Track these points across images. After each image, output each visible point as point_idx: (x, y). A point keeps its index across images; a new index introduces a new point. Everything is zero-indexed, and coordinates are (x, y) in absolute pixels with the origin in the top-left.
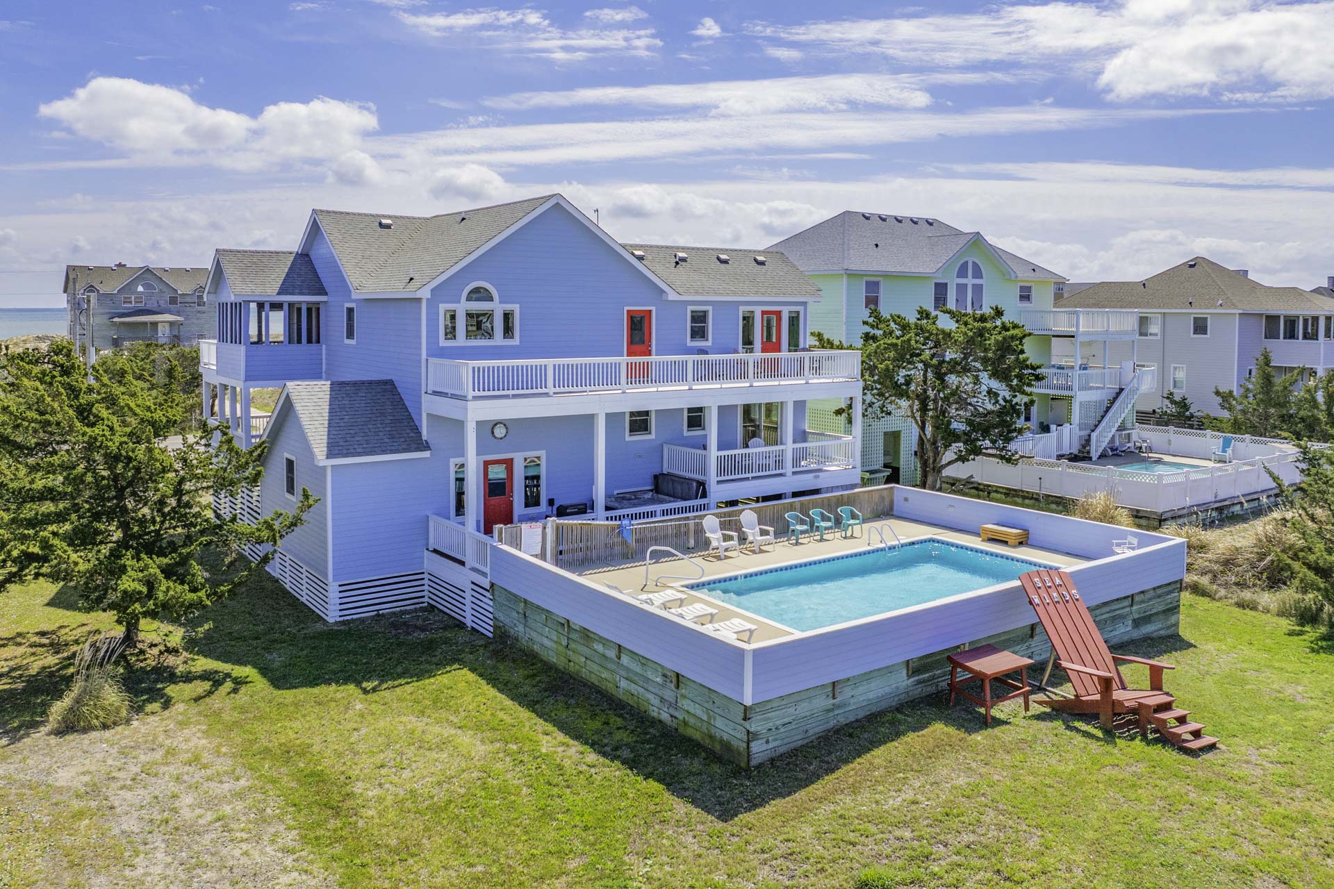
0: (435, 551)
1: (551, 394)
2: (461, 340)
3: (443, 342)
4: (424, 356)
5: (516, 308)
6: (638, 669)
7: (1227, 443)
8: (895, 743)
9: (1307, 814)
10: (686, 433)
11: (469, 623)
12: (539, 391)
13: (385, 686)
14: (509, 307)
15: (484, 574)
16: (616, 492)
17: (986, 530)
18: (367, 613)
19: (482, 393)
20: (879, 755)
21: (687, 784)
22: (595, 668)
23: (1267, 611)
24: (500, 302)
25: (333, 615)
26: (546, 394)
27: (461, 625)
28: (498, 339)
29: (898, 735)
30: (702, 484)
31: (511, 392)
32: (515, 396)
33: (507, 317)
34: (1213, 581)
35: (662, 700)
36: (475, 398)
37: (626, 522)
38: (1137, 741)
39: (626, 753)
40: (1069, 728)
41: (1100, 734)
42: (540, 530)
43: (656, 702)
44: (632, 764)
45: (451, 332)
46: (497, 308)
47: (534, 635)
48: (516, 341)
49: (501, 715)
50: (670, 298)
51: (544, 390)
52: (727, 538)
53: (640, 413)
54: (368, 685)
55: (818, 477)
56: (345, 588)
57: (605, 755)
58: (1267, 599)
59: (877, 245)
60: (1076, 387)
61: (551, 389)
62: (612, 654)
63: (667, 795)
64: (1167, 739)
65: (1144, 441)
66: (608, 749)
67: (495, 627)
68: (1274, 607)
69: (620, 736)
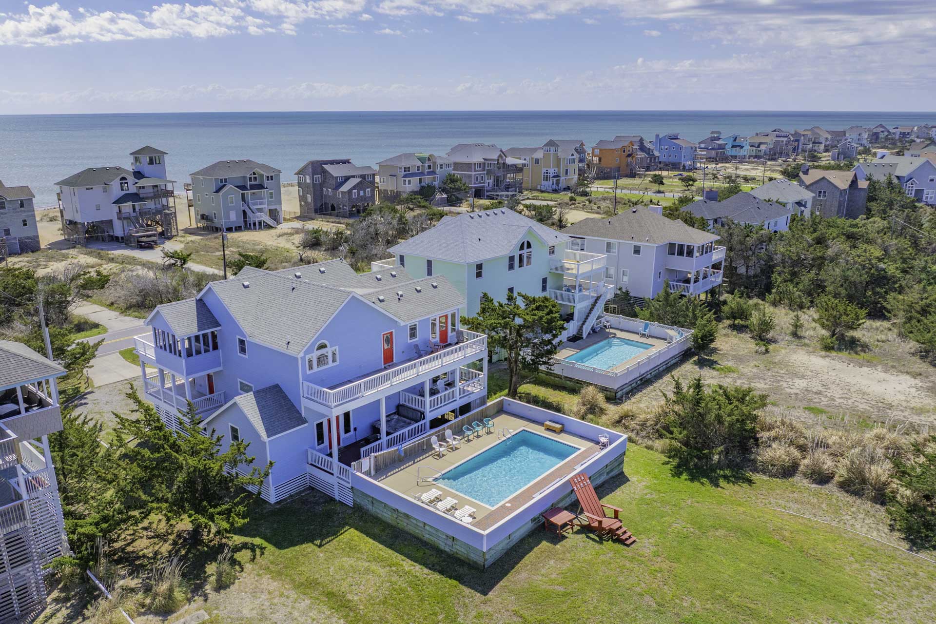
0: (311, 464)
2: (315, 369)
3: (308, 372)
4: (301, 380)
5: (336, 348)
6: (435, 532)
7: (646, 326)
8: (531, 553)
9: (660, 568)
11: (337, 497)
12: (359, 395)
13: (324, 542)
14: (334, 348)
15: (349, 483)
17: (547, 425)
18: (287, 495)
19: (337, 403)
20: (527, 559)
21: (465, 580)
22: (411, 528)
23: (657, 450)
24: (330, 347)
25: (272, 500)
26: (362, 396)
27: (332, 499)
28: (330, 364)
29: (532, 549)
30: (422, 413)
31: (348, 400)
32: (350, 401)
33: (333, 353)
34: (637, 434)
35: (446, 544)
36: (336, 406)
37: (400, 447)
38: (610, 542)
39: (437, 567)
40: (588, 537)
41: (597, 539)
42: (368, 460)
43: (443, 544)
44: (442, 572)
45: (311, 367)
46: (329, 350)
47: (378, 511)
48: (337, 363)
49: (380, 552)
50: (401, 325)
51: (361, 394)
52: (441, 445)
54: (318, 542)
55: (470, 397)
56: (277, 488)
57: (430, 569)
58: (659, 444)
59: (480, 239)
60: (576, 301)
61: (363, 393)
62: (421, 525)
63: (460, 585)
64: (619, 541)
65: (608, 322)
66: (430, 566)
67: (354, 503)
68: (660, 449)
69: (432, 559)
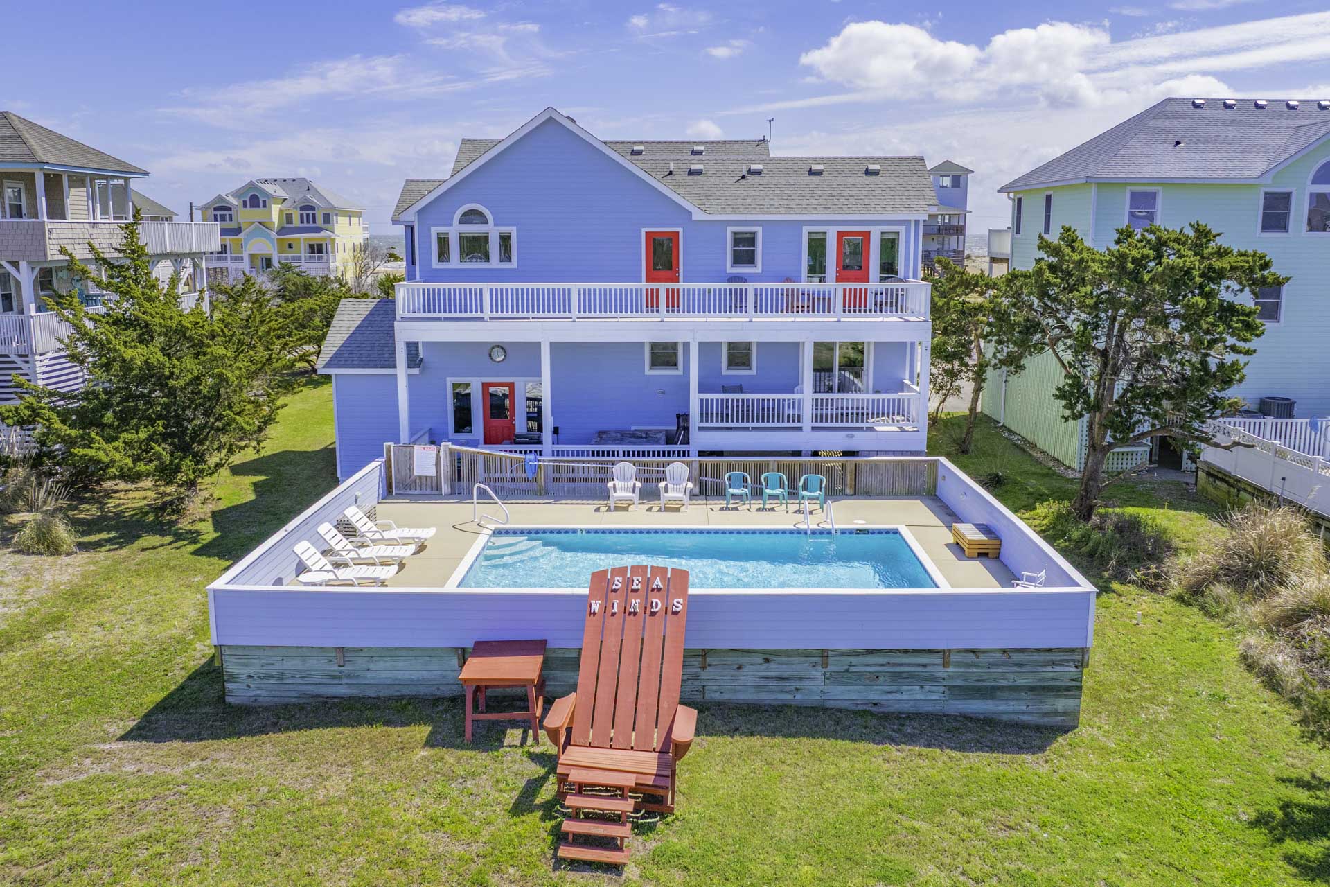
1: (487, 318)
2: (455, 262)
3: (436, 264)
4: (418, 277)
5: (513, 231)
10: (725, 372)
12: (474, 315)
14: (505, 229)
16: (633, 428)
24: (495, 225)
26: (482, 319)
28: (495, 262)
31: (442, 315)
32: (447, 319)
33: (505, 240)
37: (531, 457)
42: (433, 454)
45: (443, 255)
46: (493, 231)
48: (514, 264)
50: (694, 218)
51: (479, 315)
53: (665, 345)
55: (852, 436)
59: (1178, 143)
61: (487, 313)
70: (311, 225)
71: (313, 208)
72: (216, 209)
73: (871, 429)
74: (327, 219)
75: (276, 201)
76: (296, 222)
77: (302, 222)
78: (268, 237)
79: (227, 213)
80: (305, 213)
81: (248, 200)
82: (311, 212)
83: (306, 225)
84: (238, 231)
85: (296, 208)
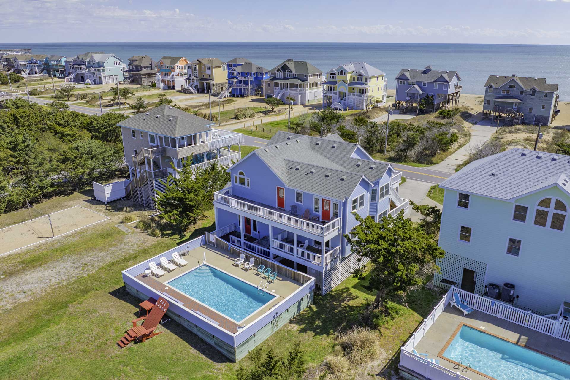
2: (238, 184)
3: (235, 183)
14: (248, 178)
24: (246, 177)
28: (246, 186)
33: (248, 181)
36: (215, 201)
37: (230, 245)
48: (250, 188)
50: (285, 187)
70: (361, 82)
71: (362, 75)
72: (331, 74)
73: (311, 262)
74: (366, 80)
75: (349, 73)
76: (356, 81)
77: (358, 80)
78: (345, 86)
79: (334, 76)
80: (359, 77)
81: (340, 72)
82: (361, 77)
83: (359, 82)
84: (335, 83)
85: (356, 75)
